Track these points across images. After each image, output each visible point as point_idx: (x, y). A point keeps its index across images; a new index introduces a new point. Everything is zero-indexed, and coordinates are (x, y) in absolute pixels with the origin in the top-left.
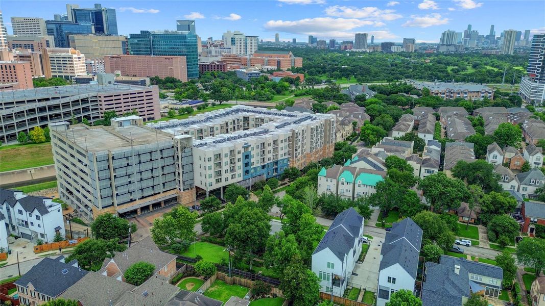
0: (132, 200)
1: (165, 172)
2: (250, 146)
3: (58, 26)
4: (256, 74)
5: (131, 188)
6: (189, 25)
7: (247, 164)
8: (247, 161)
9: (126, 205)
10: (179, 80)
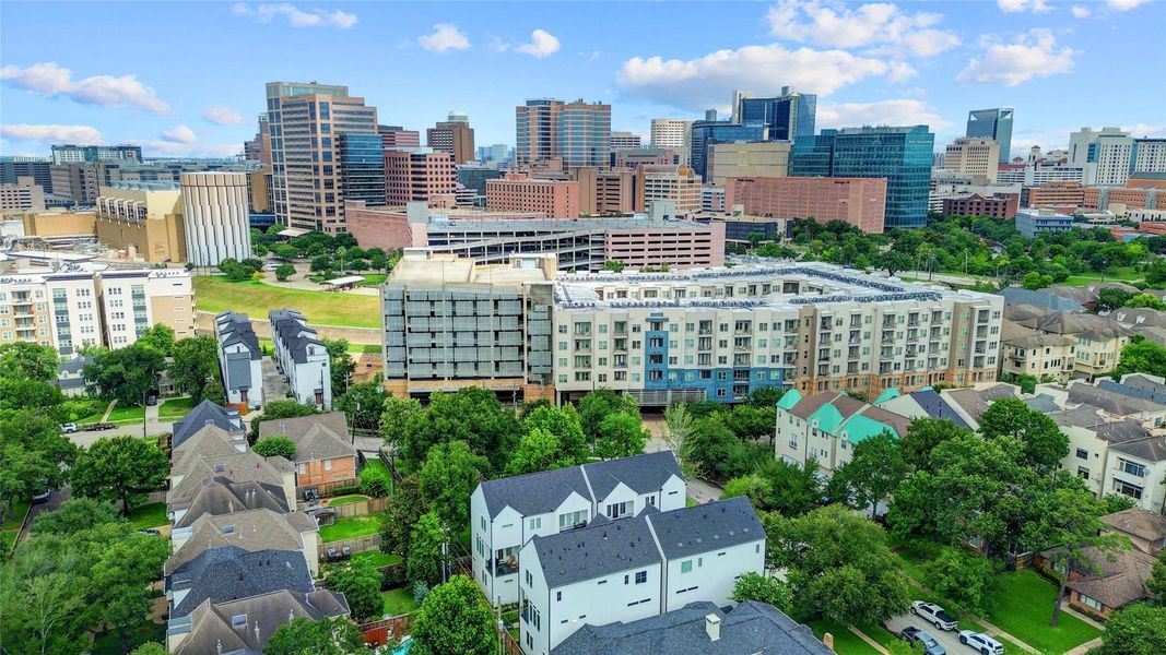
0: (435, 378)
1: (501, 342)
2: (667, 320)
3: (708, 130)
4: (1061, 221)
5: (436, 355)
6: (996, 121)
7: (658, 358)
8: (657, 350)
9: (425, 382)
10: (856, 228)
